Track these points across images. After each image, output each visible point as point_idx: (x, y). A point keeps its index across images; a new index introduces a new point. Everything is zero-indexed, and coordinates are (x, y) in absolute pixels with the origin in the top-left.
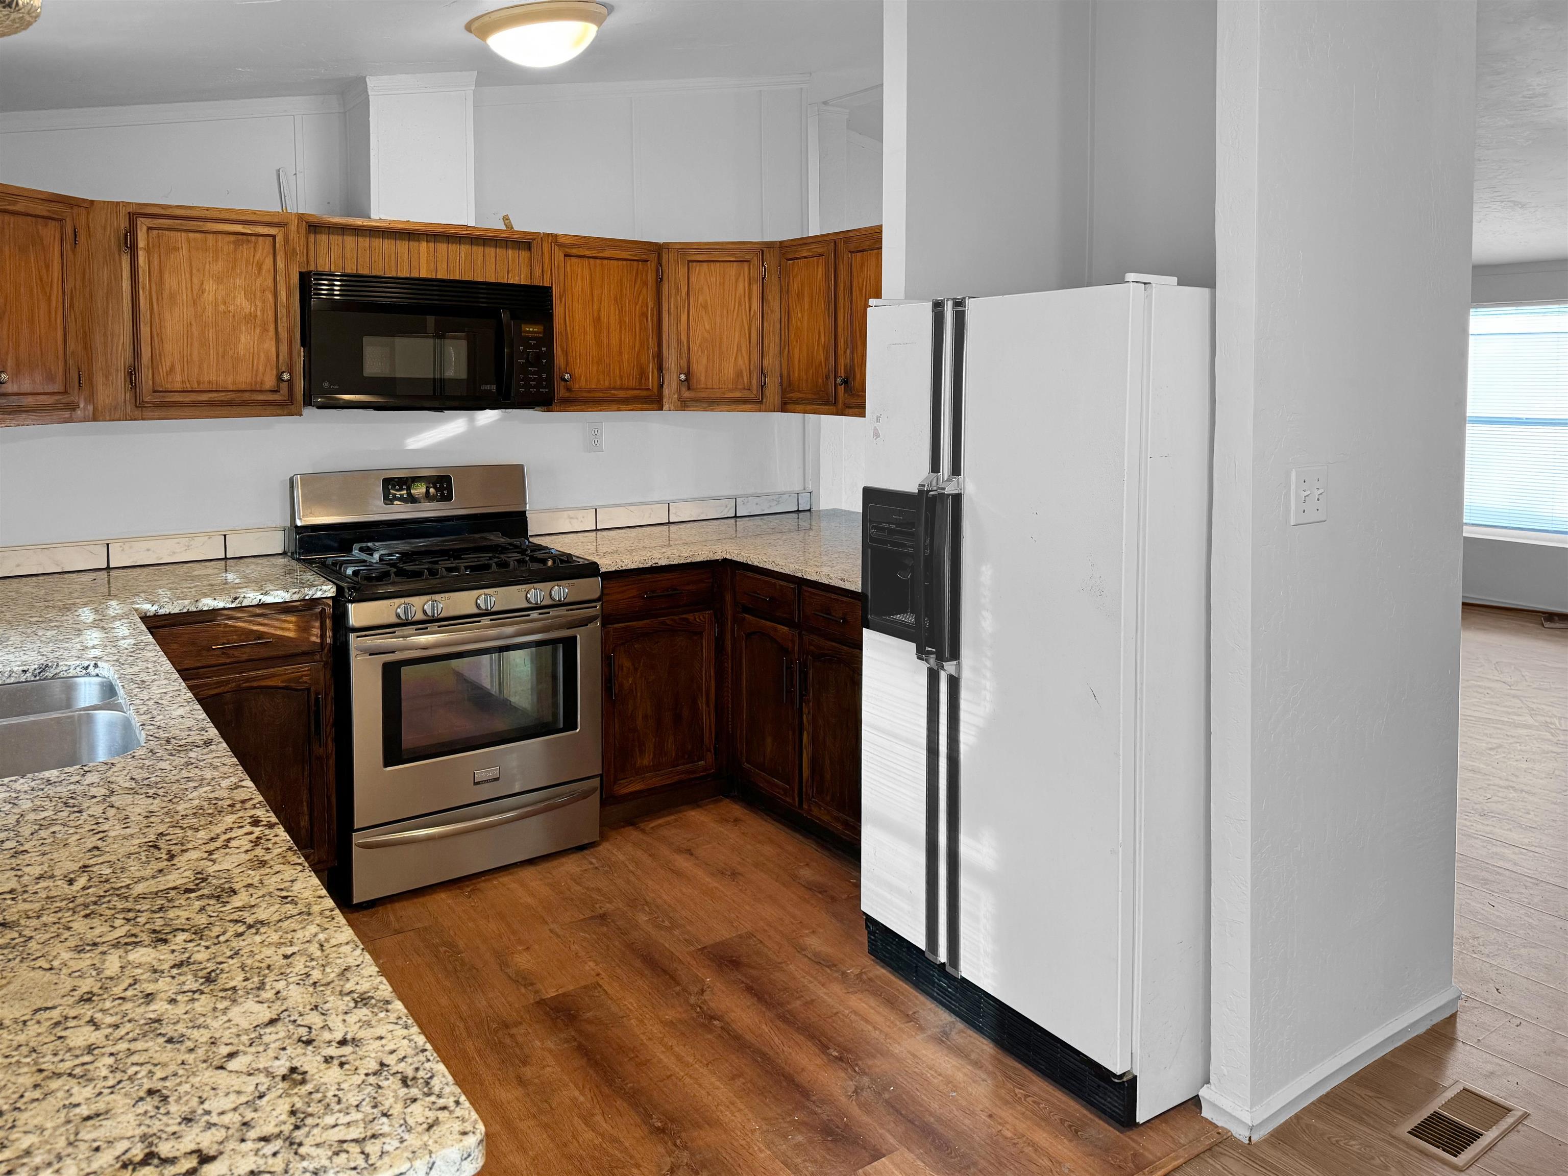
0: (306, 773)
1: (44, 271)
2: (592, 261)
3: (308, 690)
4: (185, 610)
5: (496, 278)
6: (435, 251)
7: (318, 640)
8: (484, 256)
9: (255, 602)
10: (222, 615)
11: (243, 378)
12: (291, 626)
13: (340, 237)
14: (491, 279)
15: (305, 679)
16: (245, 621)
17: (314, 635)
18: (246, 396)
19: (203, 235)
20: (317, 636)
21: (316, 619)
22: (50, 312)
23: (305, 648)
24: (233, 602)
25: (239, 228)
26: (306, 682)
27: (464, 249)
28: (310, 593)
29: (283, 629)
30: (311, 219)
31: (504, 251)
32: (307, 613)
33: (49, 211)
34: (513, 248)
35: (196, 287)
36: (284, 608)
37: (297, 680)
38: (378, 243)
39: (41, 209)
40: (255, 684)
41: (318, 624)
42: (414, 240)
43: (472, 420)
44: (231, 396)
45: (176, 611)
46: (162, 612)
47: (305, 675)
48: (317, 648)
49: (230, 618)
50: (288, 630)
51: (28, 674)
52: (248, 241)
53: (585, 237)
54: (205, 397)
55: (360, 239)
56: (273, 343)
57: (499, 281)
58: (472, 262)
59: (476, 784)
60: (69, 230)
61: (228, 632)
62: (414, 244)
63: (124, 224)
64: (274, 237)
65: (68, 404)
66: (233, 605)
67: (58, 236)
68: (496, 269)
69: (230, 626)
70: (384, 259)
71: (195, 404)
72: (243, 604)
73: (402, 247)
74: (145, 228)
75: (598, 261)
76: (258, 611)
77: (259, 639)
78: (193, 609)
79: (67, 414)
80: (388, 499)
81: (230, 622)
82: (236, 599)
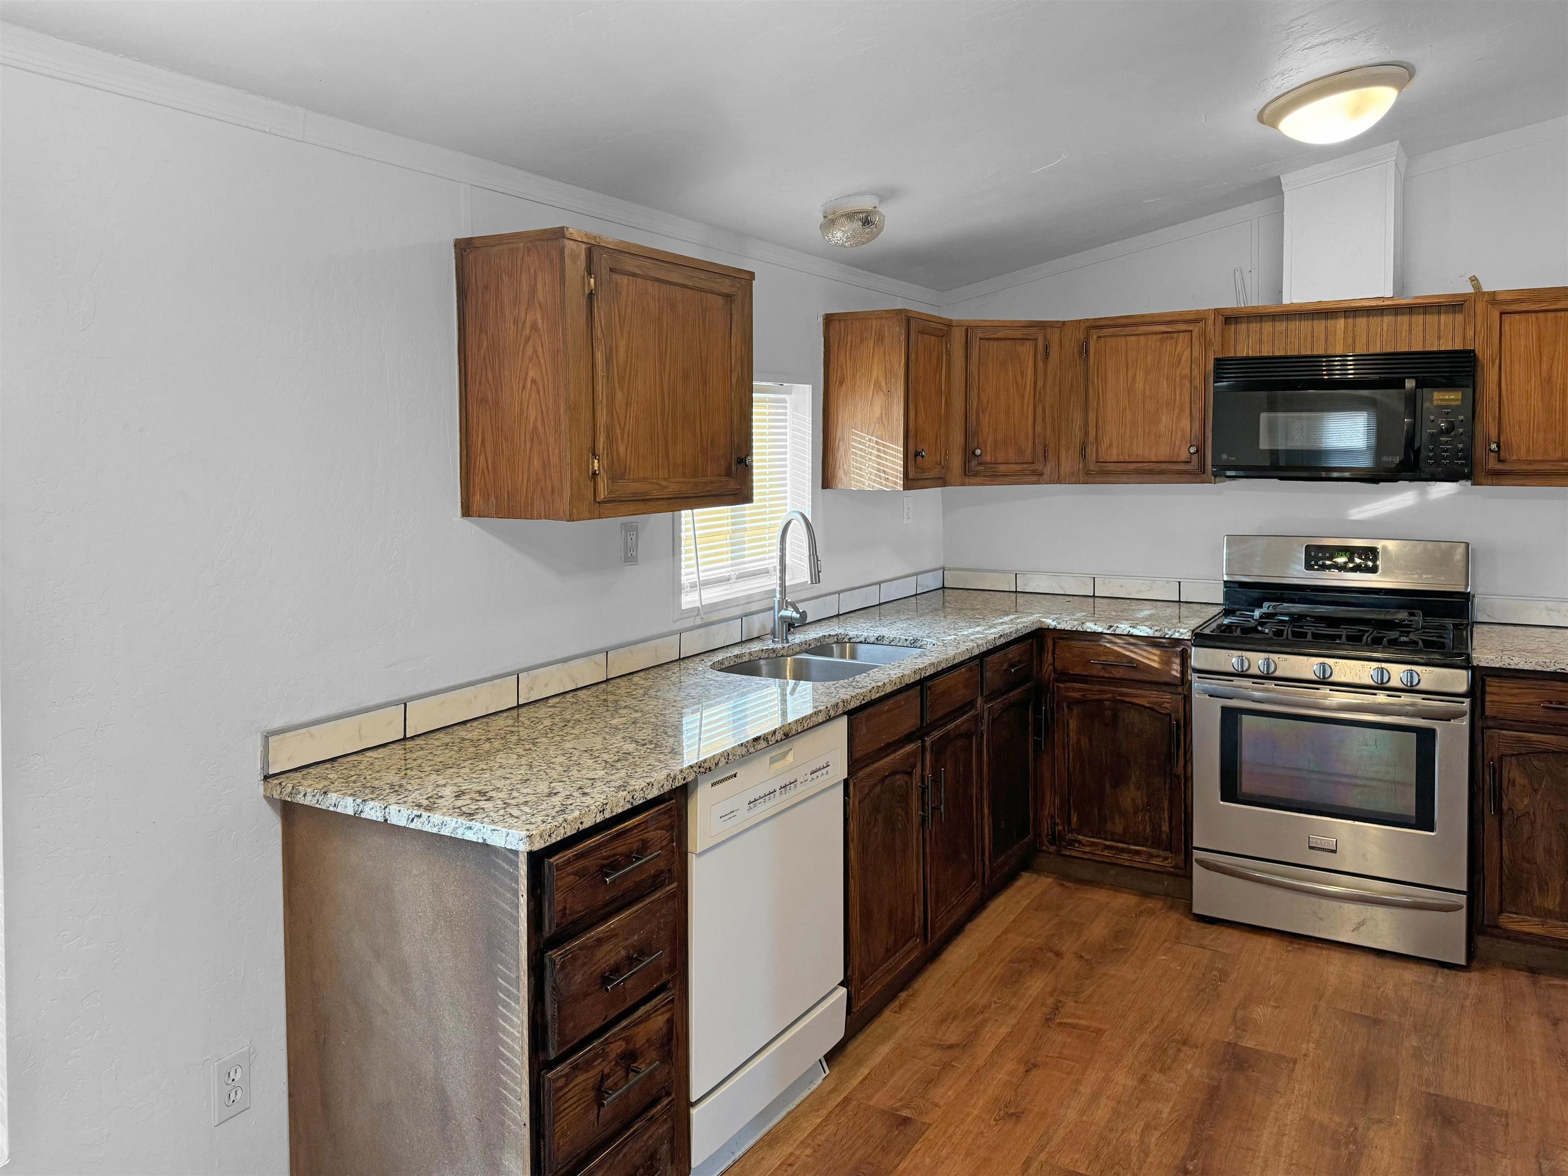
0: (1167, 786)
1: (1019, 377)
2: (1541, 315)
3: (1170, 715)
4: (1075, 629)
5: (1424, 346)
6: (1354, 326)
7: (1178, 675)
8: (1410, 324)
9: (1125, 633)
10: (1105, 638)
11: (1163, 452)
12: (1156, 658)
13: (1258, 325)
14: (1418, 347)
15: (1166, 705)
16: (1119, 646)
17: (1175, 670)
18: (1164, 466)
19: (1137, 337)
20: (1177, 671)
21: (1177, 656)
22: (1023, 405)
23: (1166, 679)
24: (1108, 629)
25: (1163, 328)
26: (1166, 708)
27: (1388, 319)
28: (1170, 633)
29: (1149, 659)
30: (1227, 313)
31: (1436, 317)
32: (1169, 649)
33: (1024, 334)
34: (1446, 313)
35: (1130, 380)
36: (1151, 642)
37: (1160, 705)
38: (1294, 325)
39: (1018, 334)
40: (1127, 699)
41: (1178, 661)
42: (1332, 318)
43: (1423, 493)
44: (1152, 466)
45: (1068, 628)
46: (1059, 627)
47: (1168, 702)
48: (1178, 682)
49: (1110, 642)
50: (1154, 661)
51: (908, 642)
52: (1172, 338)
53: (1534, 290)
54: (1133, 466)
55: (1277, 324)
56: (1189, 421)
57: (1427, 349)
58: (1396, 331)
59: (1311, 848)
60: (1041, 345)
61: (1106, 653)
62: (1331, 322)
63: (1081, 335)
64: (1191, 331)
65: (1033, 471)
66: (1109, 632)
67: (1032, 352)
68: (1424, 337)
69: (1108, 648)
70: (1300, 339)
71: (1124, 473)
72: (1116, 632)
73: (1320, 326)
74: (1095, 337)
75: (1551, 315)
76: (1132, 640)
77: (1130, 663)
78: (1080, 629)
79: (1035, 478)
80: (1309, 567)
81: (1108, 645)
82: (1111, 627)
